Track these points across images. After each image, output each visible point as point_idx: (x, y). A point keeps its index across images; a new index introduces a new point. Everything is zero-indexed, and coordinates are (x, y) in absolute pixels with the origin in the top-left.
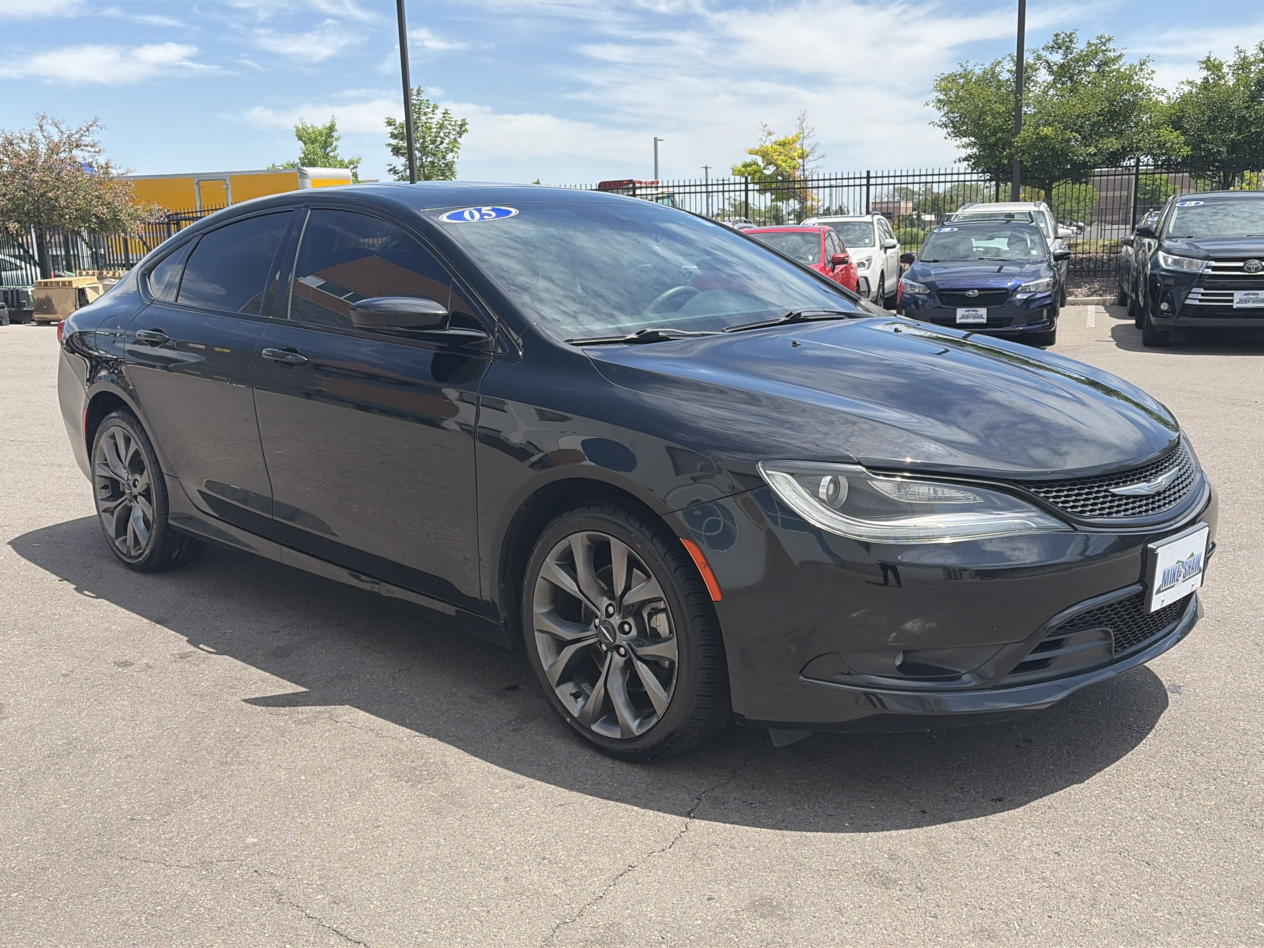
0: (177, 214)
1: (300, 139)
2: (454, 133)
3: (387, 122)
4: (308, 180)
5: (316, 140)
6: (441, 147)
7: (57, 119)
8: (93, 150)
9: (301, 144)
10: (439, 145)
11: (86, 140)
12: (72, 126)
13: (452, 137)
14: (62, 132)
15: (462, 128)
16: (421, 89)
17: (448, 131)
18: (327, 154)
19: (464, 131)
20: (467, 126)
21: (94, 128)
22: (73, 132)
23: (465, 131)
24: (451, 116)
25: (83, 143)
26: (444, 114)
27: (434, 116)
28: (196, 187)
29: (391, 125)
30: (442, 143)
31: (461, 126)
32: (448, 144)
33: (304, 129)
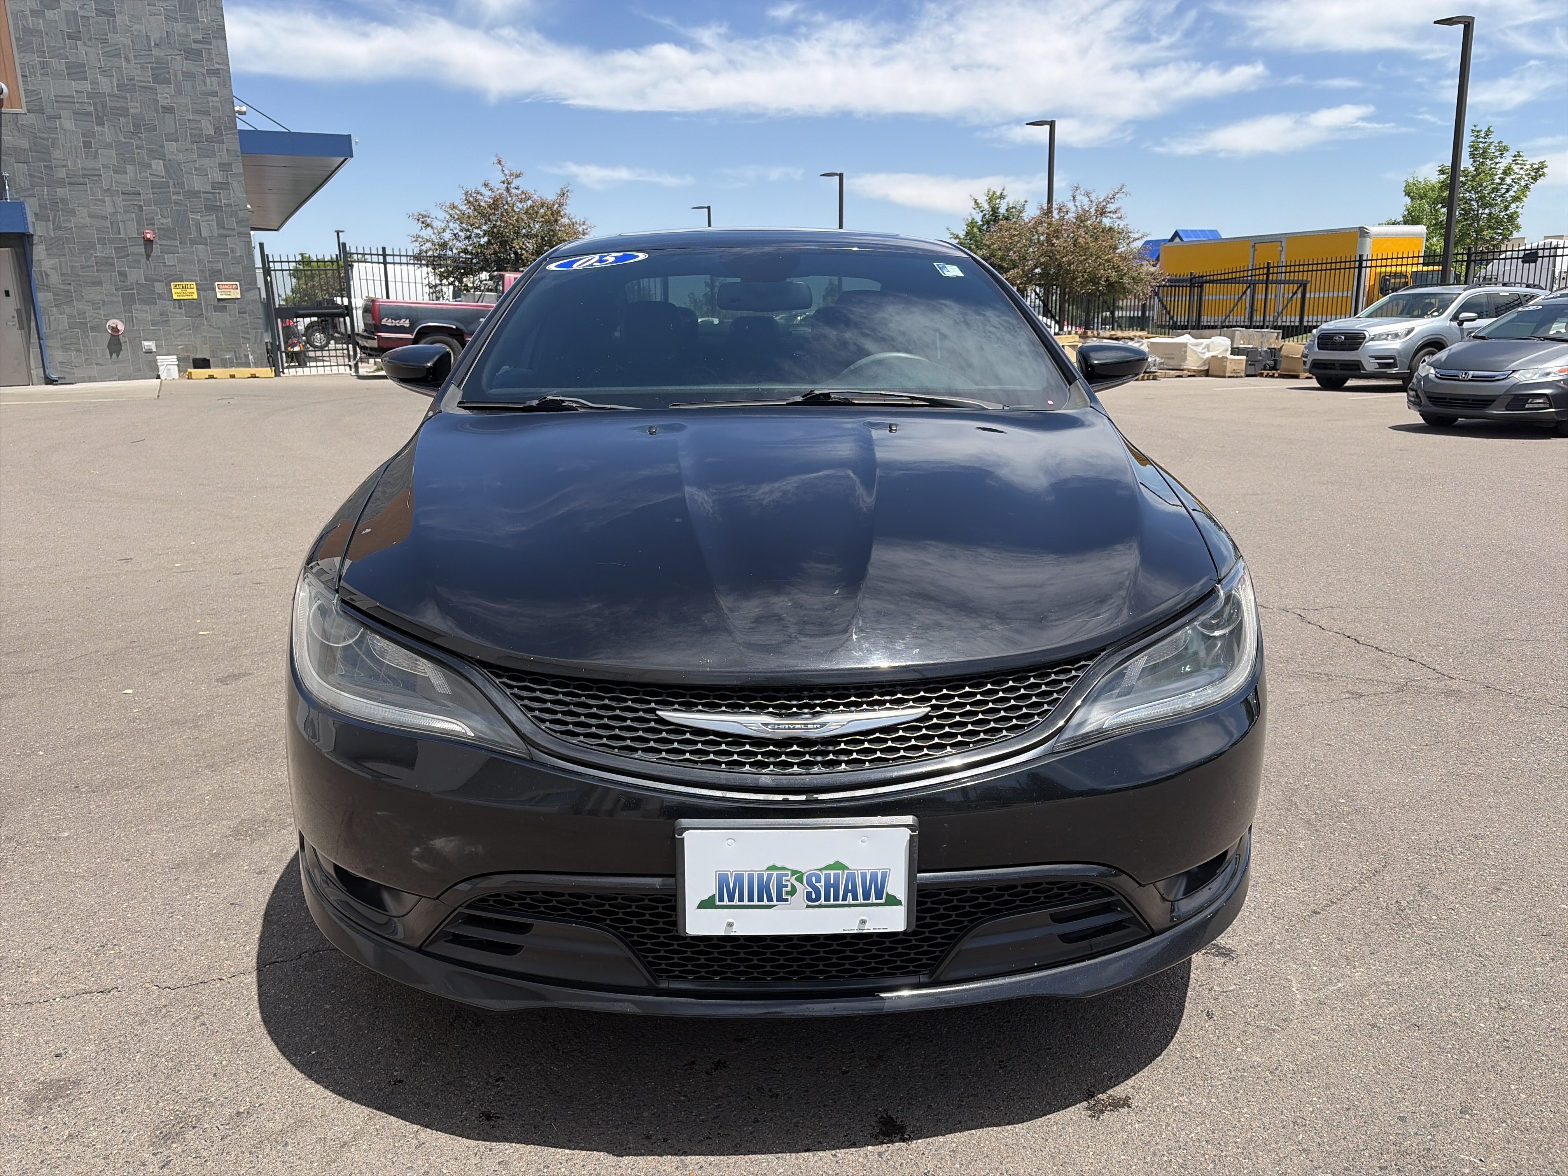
0: (1202, 277)
1: (1408, 194)
2: (1526, 178)
3: (1440, 171)
4: (1368, 239)
5: (1426, 196)
6: (1507, 195)
7: (1089, 189)
8: (1114, 216)
9: (1408, 200)
10: (1504, 194)
11: (1111, 207)
12: (1100, 195)
13: (1523, 183)
14: (1091, 201)
15: (1538, 172)
16: (1491, 129)
17: (1519, 176)
18: (1437, 211)
19: (1540, 176)
20: (1545, 170)
21: (1118, 195)
22: (1101, 200)
23: (1543, 175)
24: (1524, 159)
25: (1109, 210)
26: (1515, 156)
27: (1501, 160)
28: (1252, 250)
29: (1444, 174)
30: (1508, 190)
31: (1538, 169)
32: (1515, 192)
33: (1415, 185)
